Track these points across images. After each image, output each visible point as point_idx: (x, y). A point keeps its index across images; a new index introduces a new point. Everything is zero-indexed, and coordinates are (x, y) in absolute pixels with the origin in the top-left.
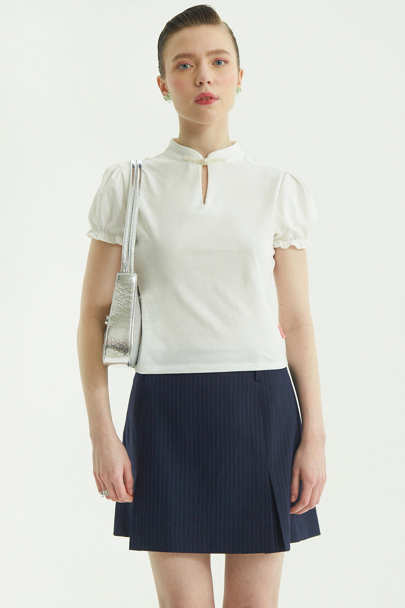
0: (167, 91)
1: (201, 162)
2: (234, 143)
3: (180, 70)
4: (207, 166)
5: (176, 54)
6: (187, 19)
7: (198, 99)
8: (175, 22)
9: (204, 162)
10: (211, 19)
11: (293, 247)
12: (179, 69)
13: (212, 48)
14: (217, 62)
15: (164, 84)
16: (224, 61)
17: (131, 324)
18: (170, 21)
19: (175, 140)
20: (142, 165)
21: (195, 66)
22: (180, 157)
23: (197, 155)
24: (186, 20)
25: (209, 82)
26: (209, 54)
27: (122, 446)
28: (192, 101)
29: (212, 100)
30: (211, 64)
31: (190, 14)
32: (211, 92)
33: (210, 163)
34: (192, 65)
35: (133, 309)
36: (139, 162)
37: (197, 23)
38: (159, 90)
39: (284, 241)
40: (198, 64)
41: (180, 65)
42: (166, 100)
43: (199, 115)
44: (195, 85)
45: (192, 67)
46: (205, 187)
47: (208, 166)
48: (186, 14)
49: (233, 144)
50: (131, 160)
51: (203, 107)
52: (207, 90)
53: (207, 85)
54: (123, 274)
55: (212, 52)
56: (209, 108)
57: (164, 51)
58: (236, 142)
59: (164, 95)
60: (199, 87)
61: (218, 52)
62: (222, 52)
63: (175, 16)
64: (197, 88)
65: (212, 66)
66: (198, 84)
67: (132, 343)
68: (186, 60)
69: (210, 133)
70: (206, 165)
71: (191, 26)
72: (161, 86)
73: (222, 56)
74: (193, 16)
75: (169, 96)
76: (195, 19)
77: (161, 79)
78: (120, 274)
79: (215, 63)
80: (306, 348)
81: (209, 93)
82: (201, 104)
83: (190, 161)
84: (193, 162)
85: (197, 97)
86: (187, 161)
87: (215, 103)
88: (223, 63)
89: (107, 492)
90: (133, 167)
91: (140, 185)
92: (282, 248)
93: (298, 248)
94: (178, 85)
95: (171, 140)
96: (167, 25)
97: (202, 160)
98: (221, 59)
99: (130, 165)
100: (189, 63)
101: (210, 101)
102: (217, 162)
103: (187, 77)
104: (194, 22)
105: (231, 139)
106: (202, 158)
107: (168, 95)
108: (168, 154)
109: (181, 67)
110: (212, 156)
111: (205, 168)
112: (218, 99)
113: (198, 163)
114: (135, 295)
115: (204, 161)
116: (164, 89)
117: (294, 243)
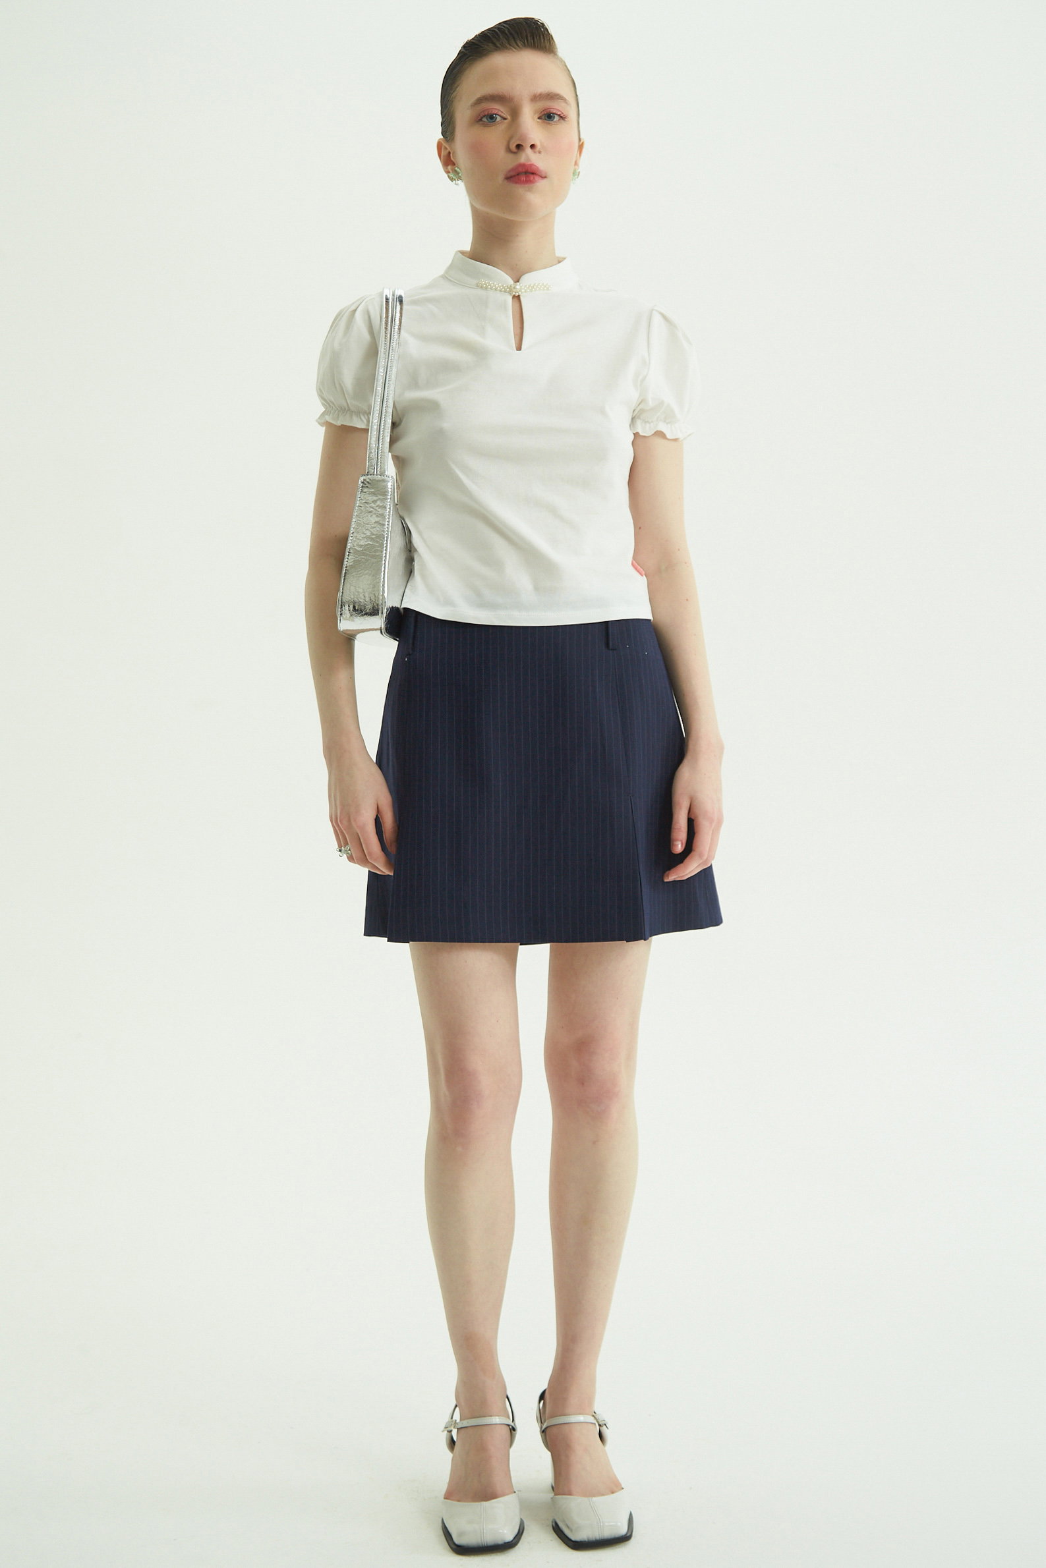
0: (454, 164)
1: (509, 290)
2: (561, 260)
3: (483, 124)
4: (519, 296)
5: (478, 95)
6: (501, 37)
7: (512, 173)
8: (479, 41)
9: (514, 290)
10: (542, 41)
11: (660, 434)
12: (481, 122)
13: (542, 88)
14: (548, 116)
15: (449, 153)
16: (559, 115)
17: (383, 562)
18: (470, 39)
19: (463, 253)
20: (403, 296)
21: (509, 117)
22: (474, 282)
23: (502, 277)
24: (498, 40)
25: (532, 146)
26: (536, 98)
27: (376, 770)
28: (501, 178)
29: (537, 178)
30: (537, 116)
31: (506, 30)
32: (535, 164)
33: (525, 292)
34: (504, 116)
35: (386, 536)
36: (399, 292)
37: (517, 45)
38: (438, 164)
39: (646, 422)
40: (515, 113)
41: (484, 116)
42: (452, 180)
43: (509, 202)
44: (509, 150)
45: (505, 119)
46: (519, 331)
47: (521, 297)
48: (498, 28)
49: (559, 262)
50: (383, 289)
51: (520, 189)
52: (528, 159)
53: (529, 151)
54: (369, 477)
55: (540, 95)
56: (530, 190)
57: (454, 94)
58: (564, 259)
59: (448, 172)
60: (514, 153)
61: (552, 96)
62: (558, 99)
63: (478, 32)
64: (511, 155)
65: (538, 120)
66: (513, 147)
67: (386, 595)
68: (496, 107)
69: (527, 241)
70: (517, 294)
71: (506, 48)
72: (444, 156)
73: (556, 106)
74: (511, 34)
75: (456, 173)
76: (514, 38)
77: (444, 144)
78: (364, 477)
79: (543, 117)
80: (687, 600)
81: (531, 165)
82: (516, 183)
83: (491, 288)
84: (496, 290)
85: (510, 171)
86: (486, 288)
87: (541, 184)
88: (557, 118)
89: (350, 850)
90: (387, 299)
91: (399, 329)
92: (641, 434)
93: (668, 437)
94: (477, 150)
95: (456, 254)
96: (464, 47)
97: (511, 286)
98: (554, 112)
99: (382, 298)
100: (500, 113)
101: (532, 178)
102: (535, 290)
103: (495, 136)
104: (512, 42)
105: (558, 254)
106: (511, 282)
107: (456, 171)
108: (450, 276)
109: (485, 119)
110: (527, 279)
111: (516, 299)
112: (545, 177)
113: (505, 292)
114: (389, 512)
115: (514, 288)
116: (448, 161)
117: (662, 427)
